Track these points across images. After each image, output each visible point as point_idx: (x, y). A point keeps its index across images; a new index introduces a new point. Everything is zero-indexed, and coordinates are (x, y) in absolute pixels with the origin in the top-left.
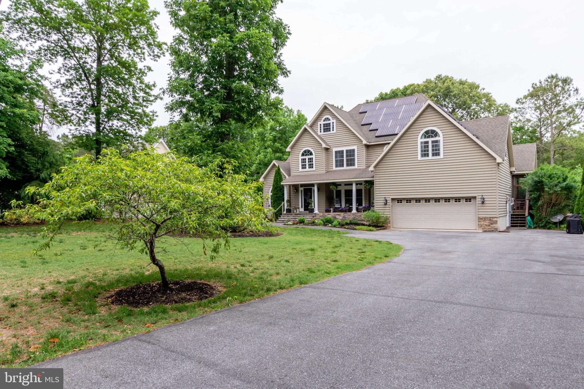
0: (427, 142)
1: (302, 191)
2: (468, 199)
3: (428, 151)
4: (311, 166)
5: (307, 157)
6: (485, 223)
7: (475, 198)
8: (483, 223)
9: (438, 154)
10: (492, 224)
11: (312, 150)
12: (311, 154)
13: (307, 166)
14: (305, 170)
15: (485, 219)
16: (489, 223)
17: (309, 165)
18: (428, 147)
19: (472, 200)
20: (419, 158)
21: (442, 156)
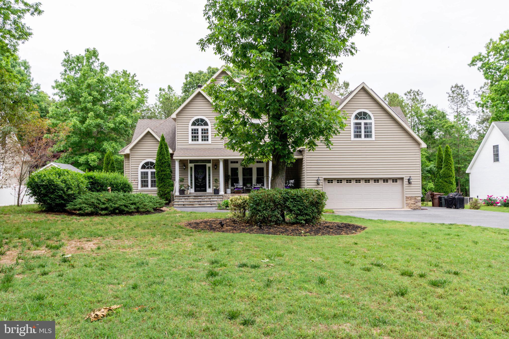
0: (360, 124)
1: (191, 168)
2: (395, 180)
3: (360, 132)
4: (205, 138)
5: (200, 128)
6: (411, 202)
7: (402, 179)
8: (409, 202)
9: (370, 136)
10: (416, 202)
11: (207, 120)
12: (206, 124)
13: (200, 138)
14: (206, 142)
15: (410, 198)
16: (414, 201)
17: (202, 137)
18: (360, 128)
19: (398, 181)
20: (352, 138)
21: (373, 138)
